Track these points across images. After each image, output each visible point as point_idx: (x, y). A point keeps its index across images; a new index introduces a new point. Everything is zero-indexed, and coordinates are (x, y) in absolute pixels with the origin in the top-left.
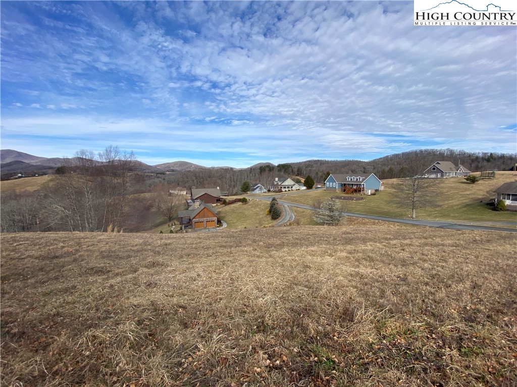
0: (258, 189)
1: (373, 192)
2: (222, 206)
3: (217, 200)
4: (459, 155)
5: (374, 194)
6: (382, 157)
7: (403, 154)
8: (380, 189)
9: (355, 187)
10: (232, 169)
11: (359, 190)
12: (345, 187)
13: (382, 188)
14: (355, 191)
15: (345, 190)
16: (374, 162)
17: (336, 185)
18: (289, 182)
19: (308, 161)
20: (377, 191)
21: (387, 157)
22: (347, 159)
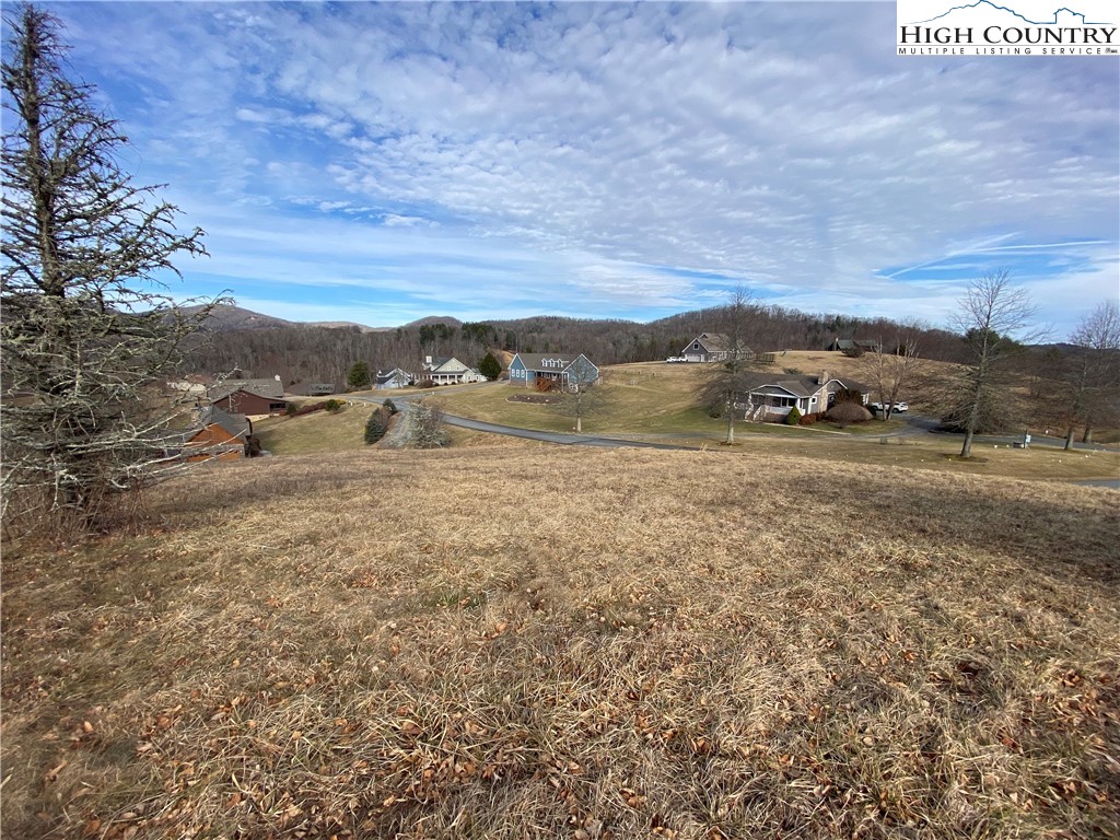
0: (392, 380)
2: (284, 418)
3: (272, 406)
4: (790, 317)
7: (704, 312)
8: (595, 383)
9: (554, 379)
10: (356, 329)
12: (539, 379)
14: (554, 385)
15: (538, 385)
16: (654, 326)
17: (526, 375)
18: (453, 365)
19: (534, 318)
20: (589, 384)
21: (677, 316)
22: (610, 318)
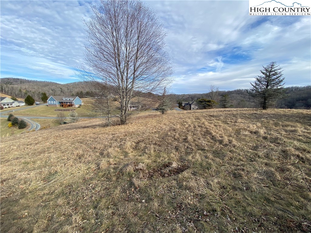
1: (79, 106)
5: (80, 107)
6: (72, 82)
8: (82, 104)
9: (69, 104)
11: (71, 105)
12: (62, 104)
13: (83, 104)
14: (69, 106)
15: (62, 106)
16: (67, 85)
17: (56, 103)
18: (7, 100)
20: (80, 105)
21: (75, 82)
